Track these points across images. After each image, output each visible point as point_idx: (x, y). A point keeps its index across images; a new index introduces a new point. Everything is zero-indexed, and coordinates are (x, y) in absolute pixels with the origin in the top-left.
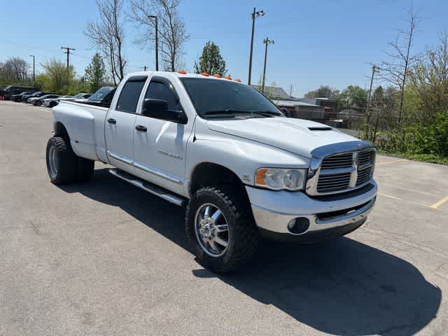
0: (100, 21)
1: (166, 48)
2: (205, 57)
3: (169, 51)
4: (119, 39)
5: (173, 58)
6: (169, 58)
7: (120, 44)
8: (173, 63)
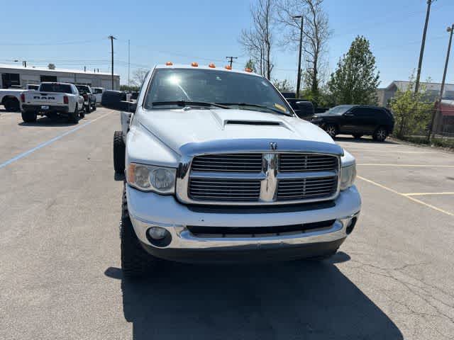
0: (253, 28)
1: (309, 48)
2: (351, 52)
3: (312, 51)
4: (269, 44)
5: (316, 57)
6: (312, 59)
7: (269, 48)
8: (315, 63)
